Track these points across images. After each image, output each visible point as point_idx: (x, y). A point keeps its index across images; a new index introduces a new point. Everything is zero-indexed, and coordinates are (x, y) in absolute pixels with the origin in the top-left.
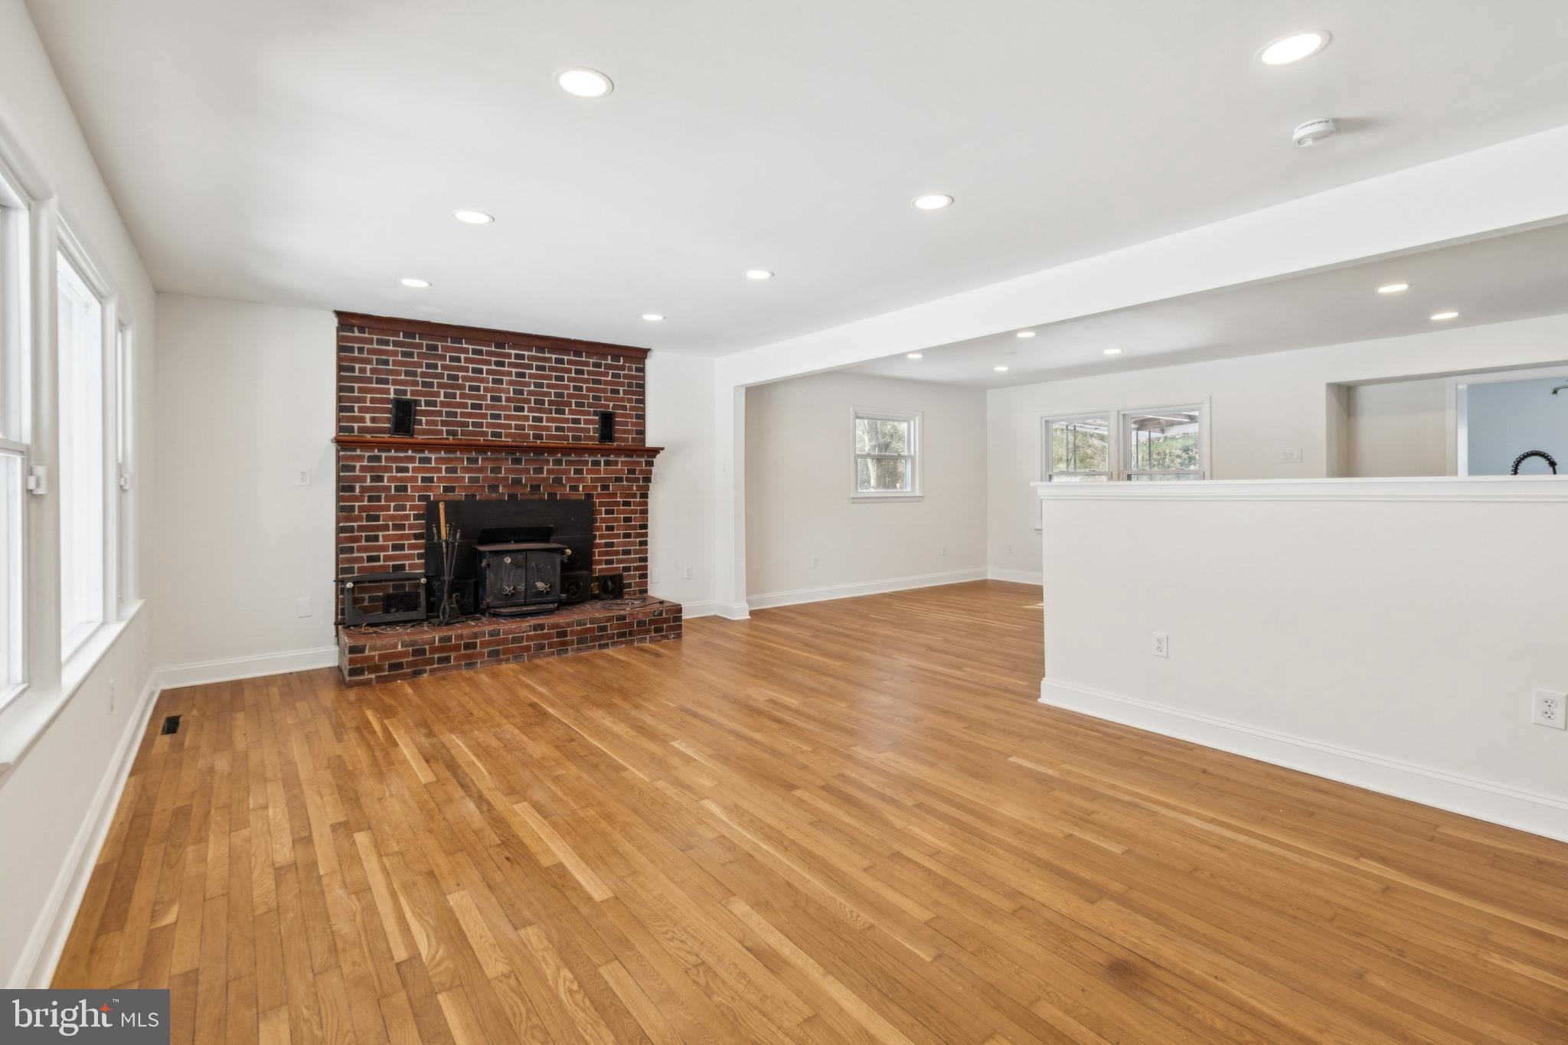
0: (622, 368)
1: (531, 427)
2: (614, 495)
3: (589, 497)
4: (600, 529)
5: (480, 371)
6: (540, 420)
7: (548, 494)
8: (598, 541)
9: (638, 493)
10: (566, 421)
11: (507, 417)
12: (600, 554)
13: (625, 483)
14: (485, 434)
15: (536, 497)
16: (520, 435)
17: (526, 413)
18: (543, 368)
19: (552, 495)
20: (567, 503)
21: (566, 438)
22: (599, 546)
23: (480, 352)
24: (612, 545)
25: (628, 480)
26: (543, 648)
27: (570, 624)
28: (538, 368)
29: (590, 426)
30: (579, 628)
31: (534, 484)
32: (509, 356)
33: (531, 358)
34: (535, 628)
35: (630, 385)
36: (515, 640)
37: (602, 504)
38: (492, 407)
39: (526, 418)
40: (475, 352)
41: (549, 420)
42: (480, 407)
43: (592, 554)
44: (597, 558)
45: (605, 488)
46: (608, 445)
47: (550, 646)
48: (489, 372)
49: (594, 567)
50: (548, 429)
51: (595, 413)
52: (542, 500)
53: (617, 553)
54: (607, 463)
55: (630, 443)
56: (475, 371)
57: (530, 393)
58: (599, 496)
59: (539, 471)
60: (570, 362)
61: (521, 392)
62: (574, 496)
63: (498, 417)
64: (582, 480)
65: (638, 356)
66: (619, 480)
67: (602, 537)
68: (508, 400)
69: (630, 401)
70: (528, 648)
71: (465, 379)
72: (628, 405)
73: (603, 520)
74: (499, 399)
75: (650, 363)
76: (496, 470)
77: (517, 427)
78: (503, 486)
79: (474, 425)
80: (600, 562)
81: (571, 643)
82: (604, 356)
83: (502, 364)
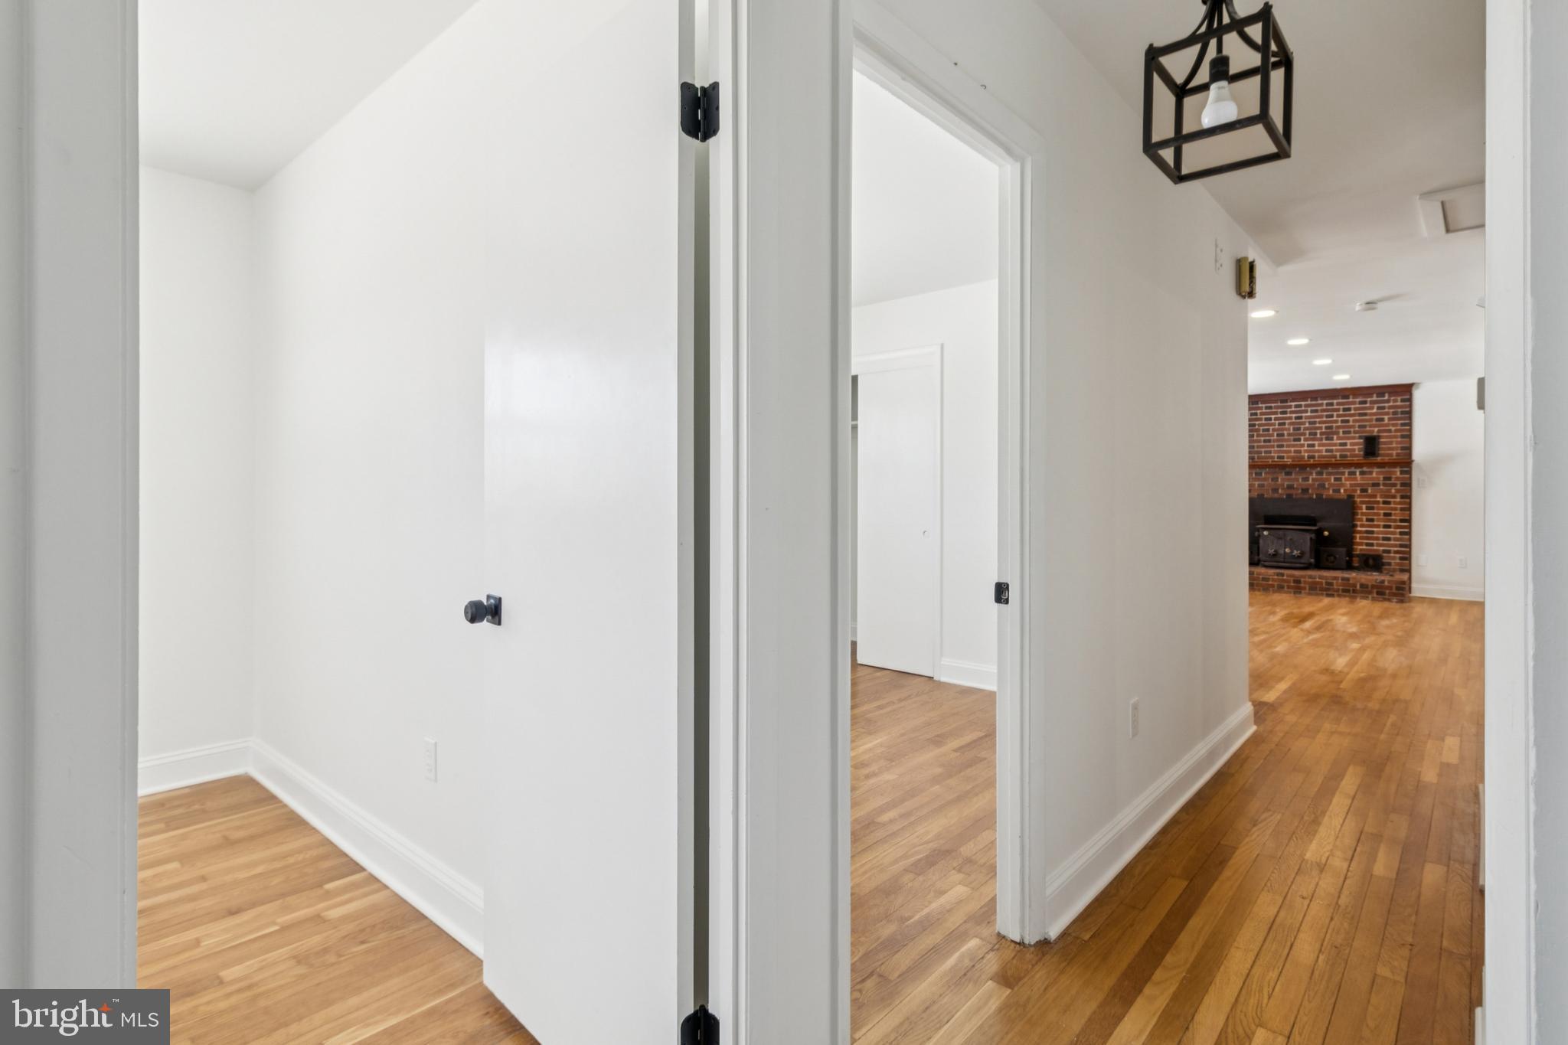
0: (1388, 401)
1: (1306, 451)
2: (1375, 496)
3: (1351, 497)
4: (1361, 520)
5: (1270, 419)
6: (1313, 445)
7: (1317, 495)
8: (1359, 529)
9: (1398, 495)
10: (1335, 445)
11: (1288, 446)
12: (1361, 538)
13: (1381, 487)
14: (1273, 457)
15: (1306, 496)
16: (1297, 457)
17: (1302, 442)
18: (1316, 411)
19: (1319, 496)
20: (1331, 501)
21: (1335, 457)
22: (1360, 532)
23: (1271, 408)
24: (1372, 532)
25: (1384, 485)
26: (1282, 587)
27: (1304, 577)
28: (1312, 411)
29: (1355, 446)
30: (1310, 580)
31: (1304, 487)
32: (1290, 407)
33: (1306, 406)
34: (1278, 575)
35: (1395, 413)
36: (1263, 579)
37: (1363, 502)
38: (1277, 441)
39: (1303, 445)
40: (1266, 408)
41: (1319, 445)
42: (1269, 441)
43: (1354, 538)
44: (1358, 540)
45: (1364, 490)
46: (1372, 459)
47: (1289, 587)
48: (1276, 419)
49: (1355, 547)
50: (1319, 451)
51: (1360, 438)
52: (1311, 499)
53: (1377, 539)
54: (1362, 473)
55: (1394, 457)
56: (1266, 419)
57: (1305, 429)
58: (1359, 496)
59: (1306, 479)
60: (1338, 404)
61: (1299, 429)
62: (1337, 496)
63: (1282, 446)
64: (1343, 485)
65: (1405, 391)
66: (1374, 485)
67: (1362, 526)
68: (1289, 435)
69: (1394, 425)
70: (1273, 586)
71: (1260, 425)
72: (1393, 429)
73: (1363, 514)
74: (1283, 435)
75: (1417, 395)
76: (1275, 479)
77: (1295, 452)
78: (1282, 489)
79: (1266, 452)
80: (1361, 544)
81: (1305, 588)
82: (1370, 395)
83: (1285, 413)
